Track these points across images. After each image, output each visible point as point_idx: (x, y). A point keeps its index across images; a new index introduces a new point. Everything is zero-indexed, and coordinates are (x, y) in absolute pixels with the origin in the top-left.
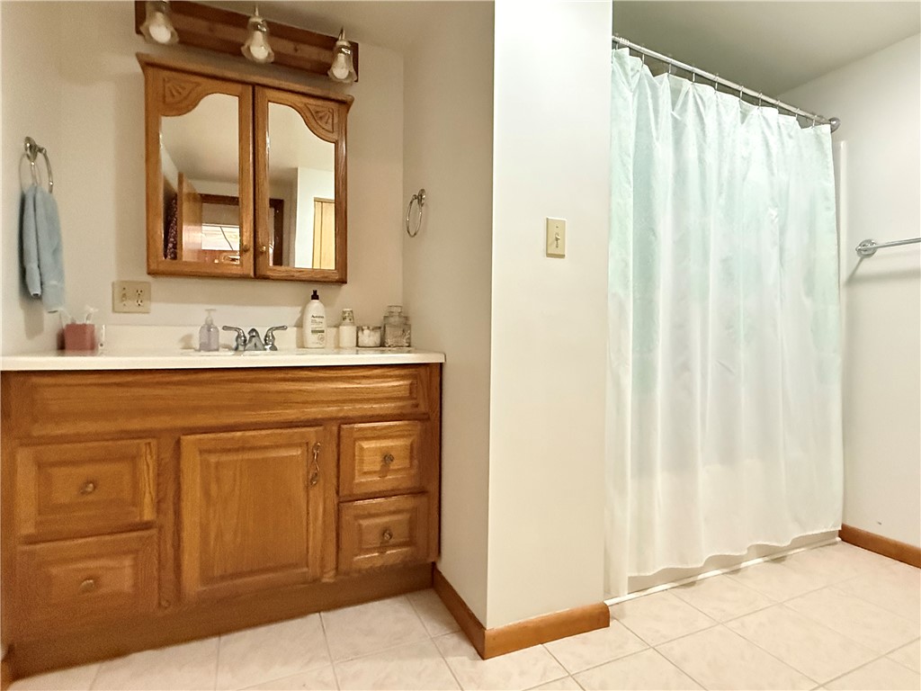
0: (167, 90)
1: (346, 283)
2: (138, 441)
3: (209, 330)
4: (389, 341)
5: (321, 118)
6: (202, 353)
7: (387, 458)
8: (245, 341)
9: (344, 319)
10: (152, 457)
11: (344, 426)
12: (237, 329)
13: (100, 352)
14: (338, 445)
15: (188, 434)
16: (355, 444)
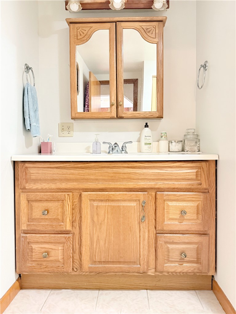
0: (78, 33)
1: (163, 118)
2: (65, 193)
3: (97, 144)
4: (187, 148)
5: (149, 32)
6: (94, 154)
7: (183, 212)
8: (113, 149)
9: (162, 137)
10: (70, 201)
11: (158, 193)
12: (109, 143)
13: (53, 154)
14: (155, 203)
15: (85, 192)
16: (164, 203)
